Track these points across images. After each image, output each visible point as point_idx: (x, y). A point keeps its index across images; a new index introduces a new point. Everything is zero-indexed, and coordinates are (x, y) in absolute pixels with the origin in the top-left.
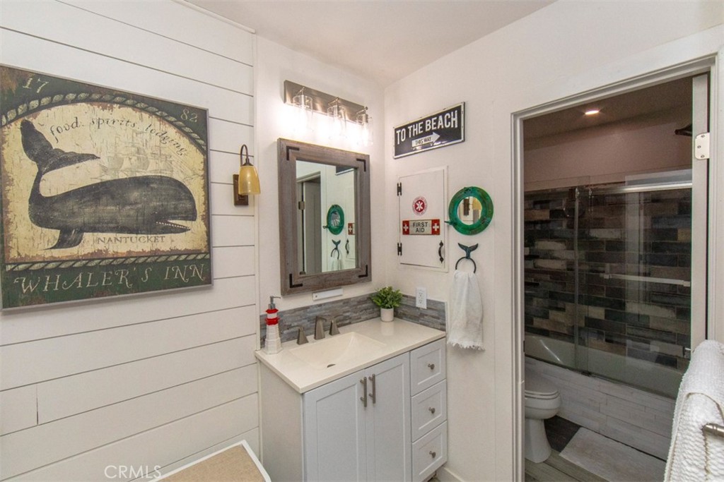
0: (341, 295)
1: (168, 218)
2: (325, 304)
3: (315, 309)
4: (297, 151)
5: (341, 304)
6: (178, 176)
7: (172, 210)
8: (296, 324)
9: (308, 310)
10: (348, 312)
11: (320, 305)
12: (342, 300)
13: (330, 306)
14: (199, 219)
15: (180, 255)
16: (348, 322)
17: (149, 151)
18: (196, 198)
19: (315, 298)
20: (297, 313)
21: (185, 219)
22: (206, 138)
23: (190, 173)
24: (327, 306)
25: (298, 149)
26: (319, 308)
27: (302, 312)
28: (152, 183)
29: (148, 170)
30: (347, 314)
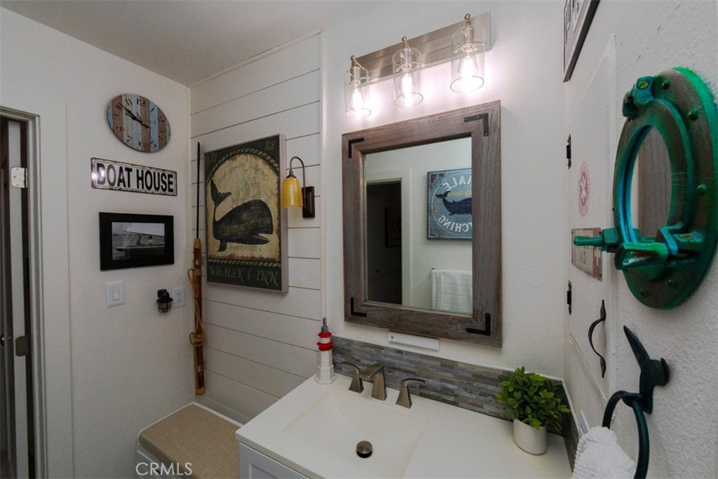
0: (436, 351)
1: (258, 233)
2: (407, 353)
3: (392, 354)
4: (361, 143)
5: (438, 364)
6: (263, 199)
7: (260, 226)
8: (365, 362)
9: (383, 352)
10: (452, 383)
11: (400, 352)
12: (438, 359)
13: (418, 360)
14: (274, 232)
15: (264, 262)
16: (452, 399)
17: (250, 183)
18: (273, 216)
19: (390, 339)
20: (368, 349)
21: (267, 233)
22: (278, 162)
23: (269, 194)
24: (412, 358)
25: (361, 140)
26: (398, 355)
27: (373, 350)
28: (252, 206)
29: (250, 196)
30: (450, 386)
